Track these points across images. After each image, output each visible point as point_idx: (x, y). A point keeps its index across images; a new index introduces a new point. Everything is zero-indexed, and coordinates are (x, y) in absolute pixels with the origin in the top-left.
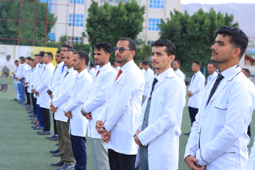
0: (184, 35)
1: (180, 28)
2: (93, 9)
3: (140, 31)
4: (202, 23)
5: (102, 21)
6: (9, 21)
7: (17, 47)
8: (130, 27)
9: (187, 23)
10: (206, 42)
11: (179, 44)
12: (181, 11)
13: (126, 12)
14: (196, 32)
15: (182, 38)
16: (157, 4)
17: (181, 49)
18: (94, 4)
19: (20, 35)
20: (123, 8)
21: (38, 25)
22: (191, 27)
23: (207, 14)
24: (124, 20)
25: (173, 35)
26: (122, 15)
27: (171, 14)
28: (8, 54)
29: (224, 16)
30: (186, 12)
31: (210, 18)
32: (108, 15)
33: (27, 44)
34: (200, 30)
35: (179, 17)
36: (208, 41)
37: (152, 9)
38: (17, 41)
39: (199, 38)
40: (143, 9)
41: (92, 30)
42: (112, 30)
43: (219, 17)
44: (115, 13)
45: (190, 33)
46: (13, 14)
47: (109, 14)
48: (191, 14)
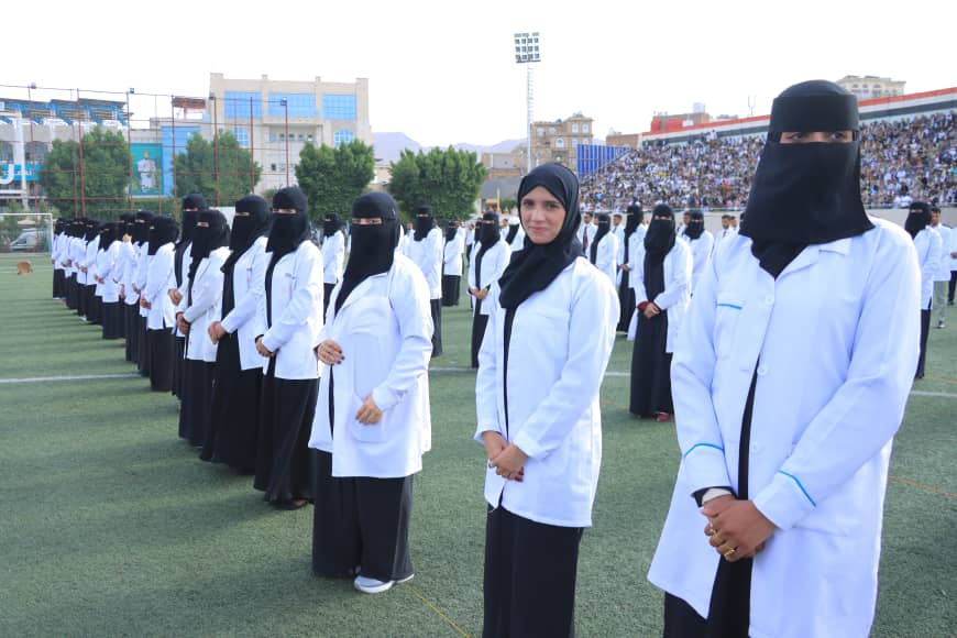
0: (423, 180)
1: (418, 172)
2: (308, 152)
3: (373, 178)
4: (444, 164)
5: (323, 168)
6: (205, 176)
8: (360, 175)
9: (425, 165)
10: (449, 188)
11: (417, 192)
12: (414, 151)
13: (353, 156)
14: (439, 178)
15: (421, 184)
18: (309, 147)
20: (348, 150)
21: (242, 178)
22: (430, 169)
23: (446, 153)
24: (352, 166)
25: (409, 182)
26: (348, 158)
27: (402, 155)
29: (465, 153)
30: (421, 151)
31: (451, 157)
32: (330, 160)
34: (443, 173)
35: (413, 158)
36: (452, 187)
38: (216, 202)
39: (442, 184)
40: (371, 149)
42: (337, 180)
43: (461, 155)
44: (339, 158)
45: (431, 179)
46: (209, 165)
47: (332, 157)
48: (426, 153)
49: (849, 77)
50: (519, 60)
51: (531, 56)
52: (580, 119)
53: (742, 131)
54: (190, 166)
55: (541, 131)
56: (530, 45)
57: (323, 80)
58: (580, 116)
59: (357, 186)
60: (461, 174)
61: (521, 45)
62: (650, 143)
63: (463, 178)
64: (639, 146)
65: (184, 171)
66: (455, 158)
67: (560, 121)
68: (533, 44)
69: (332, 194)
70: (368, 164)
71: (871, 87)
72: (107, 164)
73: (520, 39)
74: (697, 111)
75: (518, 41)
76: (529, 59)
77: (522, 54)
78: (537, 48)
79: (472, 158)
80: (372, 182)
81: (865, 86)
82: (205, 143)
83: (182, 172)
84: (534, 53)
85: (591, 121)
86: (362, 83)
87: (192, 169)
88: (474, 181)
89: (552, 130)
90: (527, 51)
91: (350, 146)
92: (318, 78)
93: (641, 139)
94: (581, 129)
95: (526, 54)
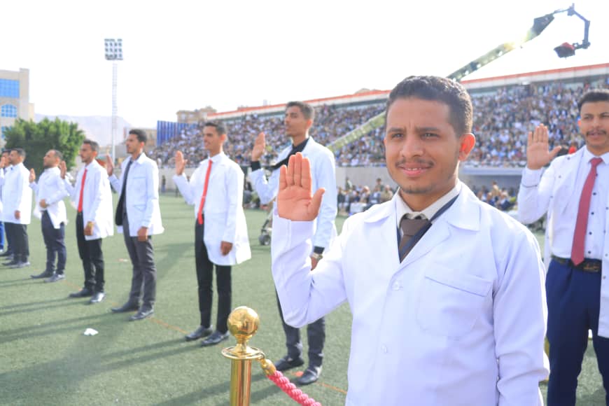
0: (29, 141)
1: (23, 134)
4: (47, 130)
9: (32, 130)
12: (27, 119)
16: (9, 113)
22: (35, 132)
23: (52, 122)
27: (16, 121)
29: (69, 124)
34: (45, 136)
35: (23, 124)
37: (5, 117)
43: (64, 124)
45: (34, 139)
48: (36, 122)
55: (183, 116)
56: (115, 47)
60: (61, 137)
61: (109, 47)
63: (64, 141)
66: (57, 126)
67: (196, 110)
68: (118, 47)
73: (109, 43)
75: (106, 45)
76: (115, 57)
77: (109, 53)
78: (120, 50)
79: (73, 127)
84: (118, 53)
86: (24, 73)
89: (191, 116)
90: (113, 52)
95: (112, 53)
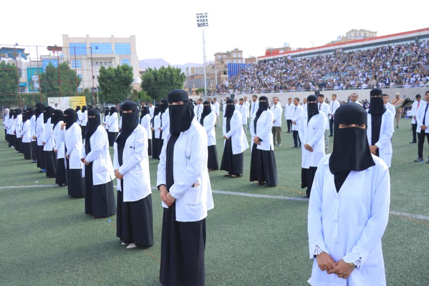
0: (156, 82)
2: (103, 71)
3: (133, 81)
4: (165, 74)
5: (109, 77)
6: (54, 83)
7: (61, 98)
8: (126, 80)
9: (157, 75)
10: (168, 85)
11: (154, 87)
12: (153, 68)
13: (123, 71)
14: (163, 80)
15: (155, 83)
17: (155, 90)
18: (103, 68)
19: (61, 90)
20: (121, 69)
21: (72, 83)
22: (159, 76)
23: (167, 69)
24: (122, 76)
25: (150, 82)
26: (121, 73)
28: (55, 103)
29: (176, 69)
30: (155, 68)
31: (169, 71)
32: (112, 74)
33: (67, 96)
34: (165, 77)
35: (152, 72)
36: (170, 84)
38: (60, 94)
39: (165, 83)
40: (131, 68)
41: (103, 83)
42: (116, 82)
43: (174, 69)
44: (117, 73)
45: (160, 81)
46: (56, 78)
47: (113, 72)
48: (158, 69)
49: (353, 30)
50: (199, 25)
51: (204, 24)
52: (237, 51)
53: (301, 55)
54: (47, 79)
55: (219, 57)
56: (204, 19)
57: (115, 37)
58: (238, 49)
59: (126, 85)
60: (174, 78)
61: (199, 19)
62: (261, 61)
63: (175, 80)
64: (257, 63)
65: (45, 81)
67: (228, 52)
68: (205, 18)
69: (114, 89)
70: (130, 75)
71: (362, 34)
72: (6, 78)
73: (199, 16)
74: (285, 46)
75: (198, 17)
77: (200, 23)
78: (207, 20)
79: (179, 71)
80: (133, 83)
81: (360, 34)
82: (54, 68)
83: (43, 81)
84: (205, 22)
85: (241, 52)
86: (133, 38)
87: (48, 80)
88: (180, 81)
89: (225, 56)
90: (202, 21)
91: (122, 67)
92: (112, 36)
93: (257, 60)
94: (237, 55)
95: (202, 23)
